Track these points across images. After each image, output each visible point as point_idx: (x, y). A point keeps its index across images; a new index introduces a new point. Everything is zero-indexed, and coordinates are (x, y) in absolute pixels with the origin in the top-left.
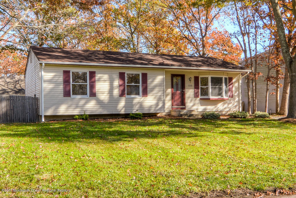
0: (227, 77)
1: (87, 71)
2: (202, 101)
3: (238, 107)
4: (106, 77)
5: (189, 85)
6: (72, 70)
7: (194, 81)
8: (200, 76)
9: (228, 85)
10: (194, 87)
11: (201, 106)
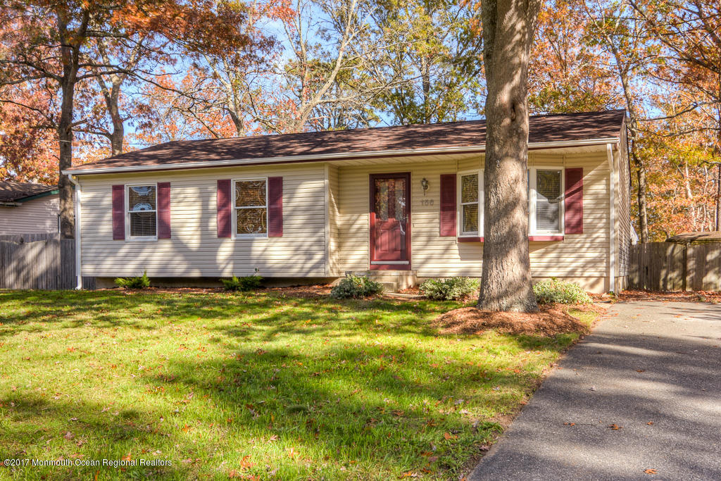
0: (562, 168)
1: (153, 182)
2: (465, 245)
3: (604, 264)
4: (191, 192)
5: (422, 201)
6: (129, 184)
7: (439, 190)
8: (460, 174)
9: (563, 195)
10: (439, 207)
11: (461, 259)
